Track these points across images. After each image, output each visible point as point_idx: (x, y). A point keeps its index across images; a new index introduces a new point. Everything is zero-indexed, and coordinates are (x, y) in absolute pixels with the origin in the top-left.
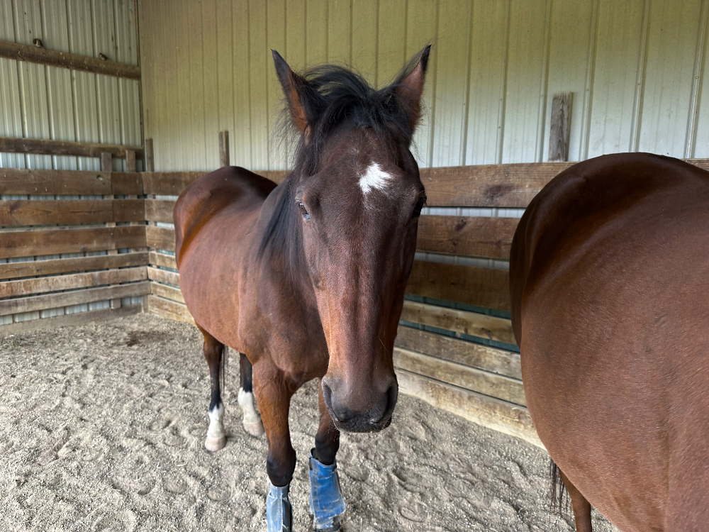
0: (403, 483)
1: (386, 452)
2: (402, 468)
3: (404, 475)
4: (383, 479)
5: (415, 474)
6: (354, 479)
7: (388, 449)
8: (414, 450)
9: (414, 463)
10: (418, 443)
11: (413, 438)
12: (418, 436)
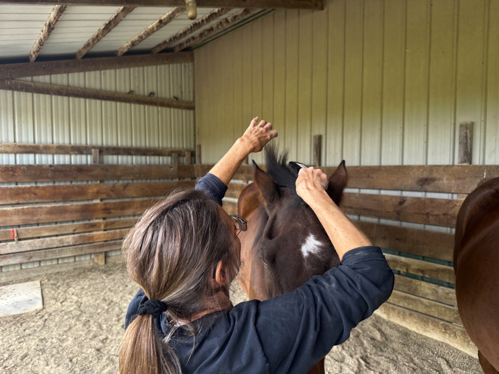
0: (368, 365)
1: (355, 346)
2: (367, 356)
3: (368, 361)
4: (355, 362)
5: (375, 361)
6: (336, 361)
7: (357, 345)
8: (374, 346)
9: (374, 354)
10: (376, 342)
11: (373, 339)
12: (375, 338)
